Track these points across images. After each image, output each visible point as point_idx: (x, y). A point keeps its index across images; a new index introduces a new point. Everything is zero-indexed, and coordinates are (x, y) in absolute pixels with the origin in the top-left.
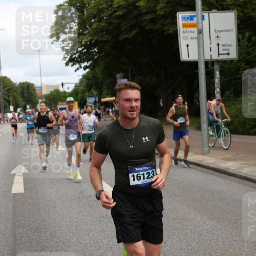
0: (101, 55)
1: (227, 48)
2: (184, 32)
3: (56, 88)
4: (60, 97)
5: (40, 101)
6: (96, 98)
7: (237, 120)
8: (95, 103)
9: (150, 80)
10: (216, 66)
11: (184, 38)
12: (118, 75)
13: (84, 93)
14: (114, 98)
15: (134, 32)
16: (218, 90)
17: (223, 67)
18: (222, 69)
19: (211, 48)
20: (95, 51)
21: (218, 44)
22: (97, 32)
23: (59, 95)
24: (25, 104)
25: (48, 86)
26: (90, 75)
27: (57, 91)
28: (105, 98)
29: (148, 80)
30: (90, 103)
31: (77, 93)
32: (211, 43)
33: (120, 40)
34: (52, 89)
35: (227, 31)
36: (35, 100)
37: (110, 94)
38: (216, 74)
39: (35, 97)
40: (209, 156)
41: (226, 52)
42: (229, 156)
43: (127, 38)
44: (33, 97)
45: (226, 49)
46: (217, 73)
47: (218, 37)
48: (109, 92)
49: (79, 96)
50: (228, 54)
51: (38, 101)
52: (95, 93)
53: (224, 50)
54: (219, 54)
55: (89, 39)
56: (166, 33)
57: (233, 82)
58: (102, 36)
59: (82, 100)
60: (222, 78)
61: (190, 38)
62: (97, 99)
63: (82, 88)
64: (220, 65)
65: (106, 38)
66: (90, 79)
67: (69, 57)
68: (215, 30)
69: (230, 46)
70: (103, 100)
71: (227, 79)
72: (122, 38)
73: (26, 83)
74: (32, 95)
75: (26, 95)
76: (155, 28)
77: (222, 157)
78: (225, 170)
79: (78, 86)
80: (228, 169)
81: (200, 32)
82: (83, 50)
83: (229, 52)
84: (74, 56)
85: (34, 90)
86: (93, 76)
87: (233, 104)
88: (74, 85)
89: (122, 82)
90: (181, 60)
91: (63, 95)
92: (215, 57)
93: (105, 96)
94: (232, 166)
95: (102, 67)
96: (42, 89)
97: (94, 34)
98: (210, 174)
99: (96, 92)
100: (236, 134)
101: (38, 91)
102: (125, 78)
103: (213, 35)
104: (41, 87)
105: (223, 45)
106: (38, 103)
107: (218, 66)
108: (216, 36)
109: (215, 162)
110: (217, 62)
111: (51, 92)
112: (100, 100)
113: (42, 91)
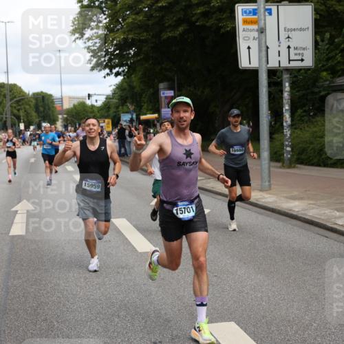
0: (139, 58)
1: (301, 52)
2: (244, 30)
3: (81, 100)
4: (87, 112)
5: (60, 116)
6: (132, 115)
7: (312, 146)
8: (131, 121)
9: (203, 92)
10: (286, 76)
11: (244, 39)
12: (161, 86)
13: (117, 107)
14: (156, 115)
15: (181, 29)
16: (287, 107)
17: (296, 77)
18: (294, 79)
19: (279, 52)
20: (130, 54)
21: (289, 47)
22: (133, 28)
23: (84, 110)
24: (40, 121)
25: (70, 98)
26: (125, 84)
27: (83, 104)
28: (146, 114)
29: (199, 93)
30: (125, 121)
31: (109, 108)
32: (279, 46)
33: (162, 39)
34: (75, 102)
35: (301, 29)
36: (53, 115)
37: (151, 110)
38: (285, 87)
39: (53, 111)
40: (269, 194)
41: (300, 58)
42: (296, 193)
43: (172, 36)
44: (50, 112)
45: (299, 54)
46: (287, 84)
47: (289, 37)
48: (150, 107)
49: (112, 111)
50: (302, 60)
51: (58, 117)
52: (131, 108)
53: (296, 54)
54: (290, 60)
55: (122, 37)
56: (222, 31)
57: (309, 97)
58: (139, 34)
59: (115, 116)
60: (294, 91)
61: (252, 38)
62: (134, 116)
63: (115, 101)
64: (290, 74)
65: (144, 36)
66: (125, 89)
67: (95, 60)
68: (285, 29)
69: (304, 49)
70: (143, 117)
71: (301, 93)
72: (165, 36)
73: (42, 92)
74: (49, 109)
75: (41, 109)
76: (208, 24)
77: (285, 195)
78: (287, 211)
79: (111, 99)
80: (290, 210)
81: (262, 31)
82: (114, 51)
83: (304, 58)
84: (103, 59)
85: (53, 102)
86: (130, 86)
87: (308, 126)
88: (105, 97)
89: (166, 95)
90: (240, 67)
91: (90, 110)
92: (285, 64)
93: (145, 111)
94: (295, 206)
95: (140, 73)
96: (62, 101)
97: (128, 31)
98: (268, 216)
99: (133, 107)
100: (309, 165)
101: (57, 105)
102: (170, 88)
103: (283, 35)
104: (62, 99)
105: (296, 48)
106: (58, 121)
107: (288, 76)
108: (287, 36)
109: (276, 201)
110: (287, 70)
111: (74, 105)
112: (138, 118)
113: (62, 104)
